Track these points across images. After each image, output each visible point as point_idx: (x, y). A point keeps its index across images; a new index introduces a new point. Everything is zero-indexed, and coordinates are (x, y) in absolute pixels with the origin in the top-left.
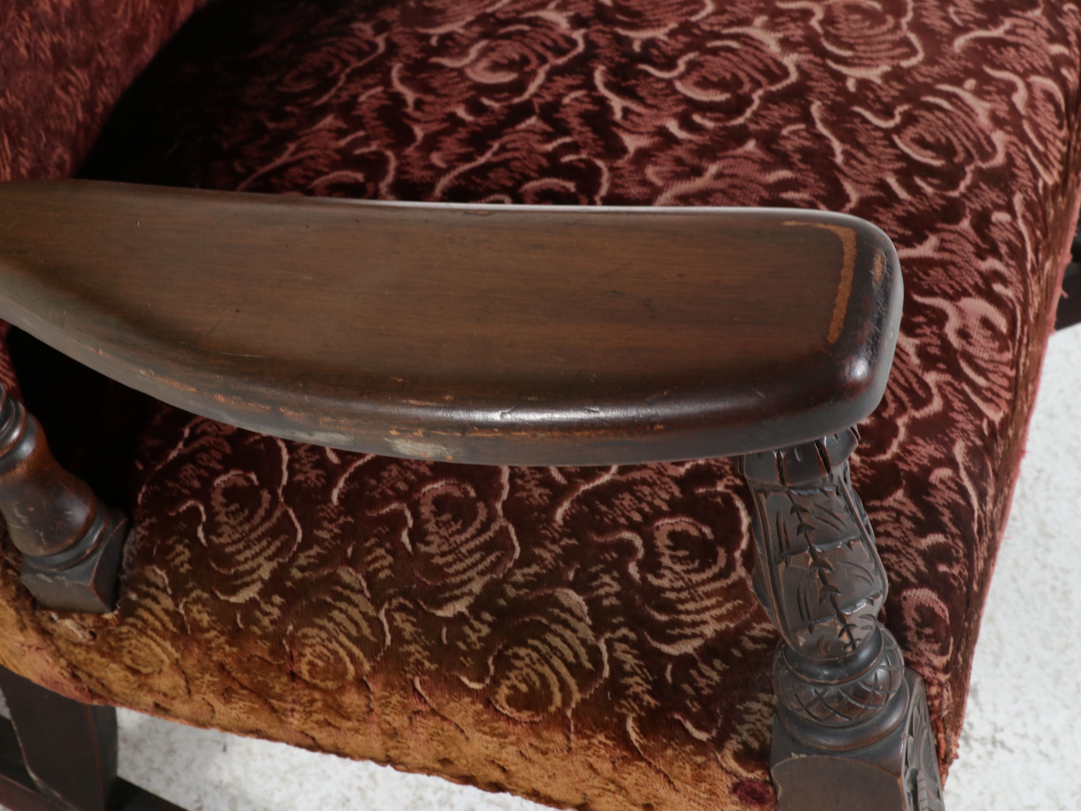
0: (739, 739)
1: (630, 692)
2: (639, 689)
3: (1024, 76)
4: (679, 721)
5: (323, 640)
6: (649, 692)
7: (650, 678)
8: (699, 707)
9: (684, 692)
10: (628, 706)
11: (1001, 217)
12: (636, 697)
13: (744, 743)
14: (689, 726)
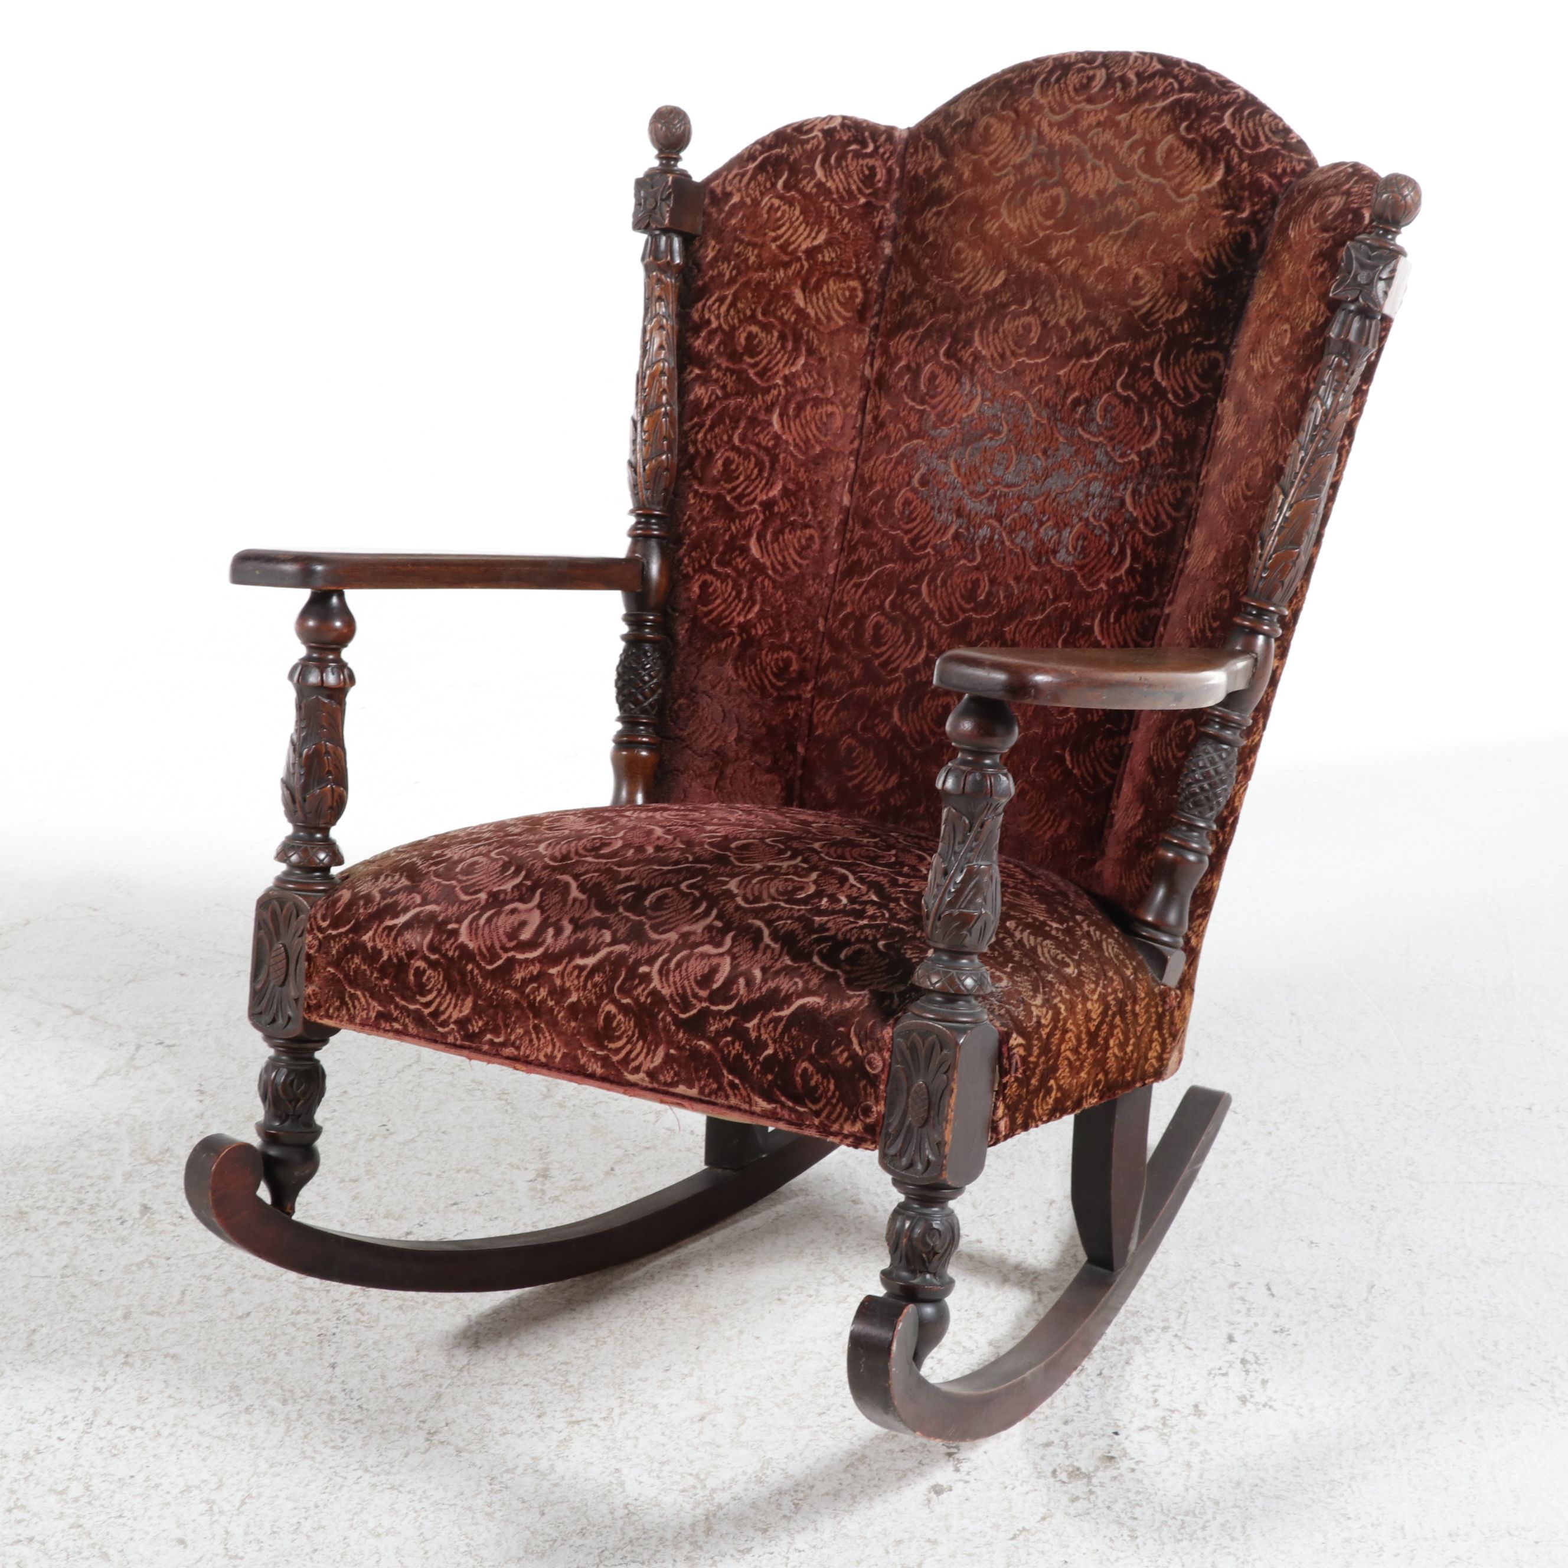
3: (729, 952)
11: (607, 936)
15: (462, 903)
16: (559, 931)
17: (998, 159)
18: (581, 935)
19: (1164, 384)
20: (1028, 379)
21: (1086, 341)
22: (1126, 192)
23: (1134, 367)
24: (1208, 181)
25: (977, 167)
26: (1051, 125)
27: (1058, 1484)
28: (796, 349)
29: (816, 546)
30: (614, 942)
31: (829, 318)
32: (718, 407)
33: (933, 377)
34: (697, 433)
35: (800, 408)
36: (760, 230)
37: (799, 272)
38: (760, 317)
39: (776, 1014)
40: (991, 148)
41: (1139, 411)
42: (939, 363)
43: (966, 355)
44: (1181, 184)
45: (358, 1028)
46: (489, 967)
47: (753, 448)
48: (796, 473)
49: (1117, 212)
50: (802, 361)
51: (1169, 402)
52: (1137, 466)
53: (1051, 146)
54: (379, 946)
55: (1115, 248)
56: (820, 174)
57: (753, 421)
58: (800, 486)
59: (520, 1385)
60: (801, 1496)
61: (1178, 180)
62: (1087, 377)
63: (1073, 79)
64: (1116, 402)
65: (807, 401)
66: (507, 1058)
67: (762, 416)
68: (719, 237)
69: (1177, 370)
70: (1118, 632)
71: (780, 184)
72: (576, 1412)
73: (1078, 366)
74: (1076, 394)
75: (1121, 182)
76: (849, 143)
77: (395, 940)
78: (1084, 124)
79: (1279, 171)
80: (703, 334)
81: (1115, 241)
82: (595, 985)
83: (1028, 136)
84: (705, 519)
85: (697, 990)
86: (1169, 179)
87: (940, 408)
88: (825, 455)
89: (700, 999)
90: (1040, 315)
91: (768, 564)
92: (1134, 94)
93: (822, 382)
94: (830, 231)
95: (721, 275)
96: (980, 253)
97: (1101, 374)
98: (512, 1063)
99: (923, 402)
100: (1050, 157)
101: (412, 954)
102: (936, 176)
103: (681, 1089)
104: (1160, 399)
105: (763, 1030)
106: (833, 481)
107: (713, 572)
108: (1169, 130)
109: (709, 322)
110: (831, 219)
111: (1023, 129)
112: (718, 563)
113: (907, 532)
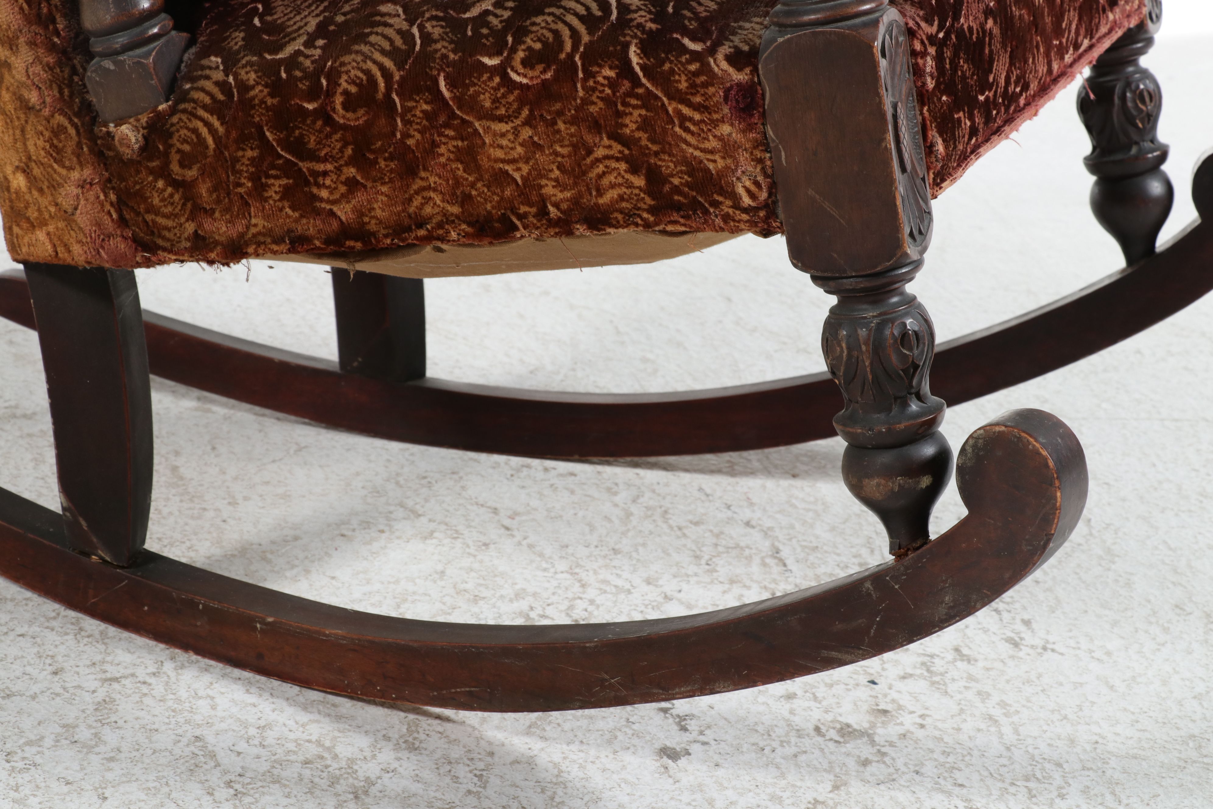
0: (731, 44)
1: (635, 23)
2: (642, 20)
4: (677, 39)
5: (358, 63)
6: (651, 20)
7: (653, 10)
8: (696, 25)
9: (684, 17)
10: (631, 33)
12: (640, 26)
13: (735, 47)
14: (686, 41)
27: (831, 745)
59: (12, 636)
60: (481, 765)
72: (107, 667)
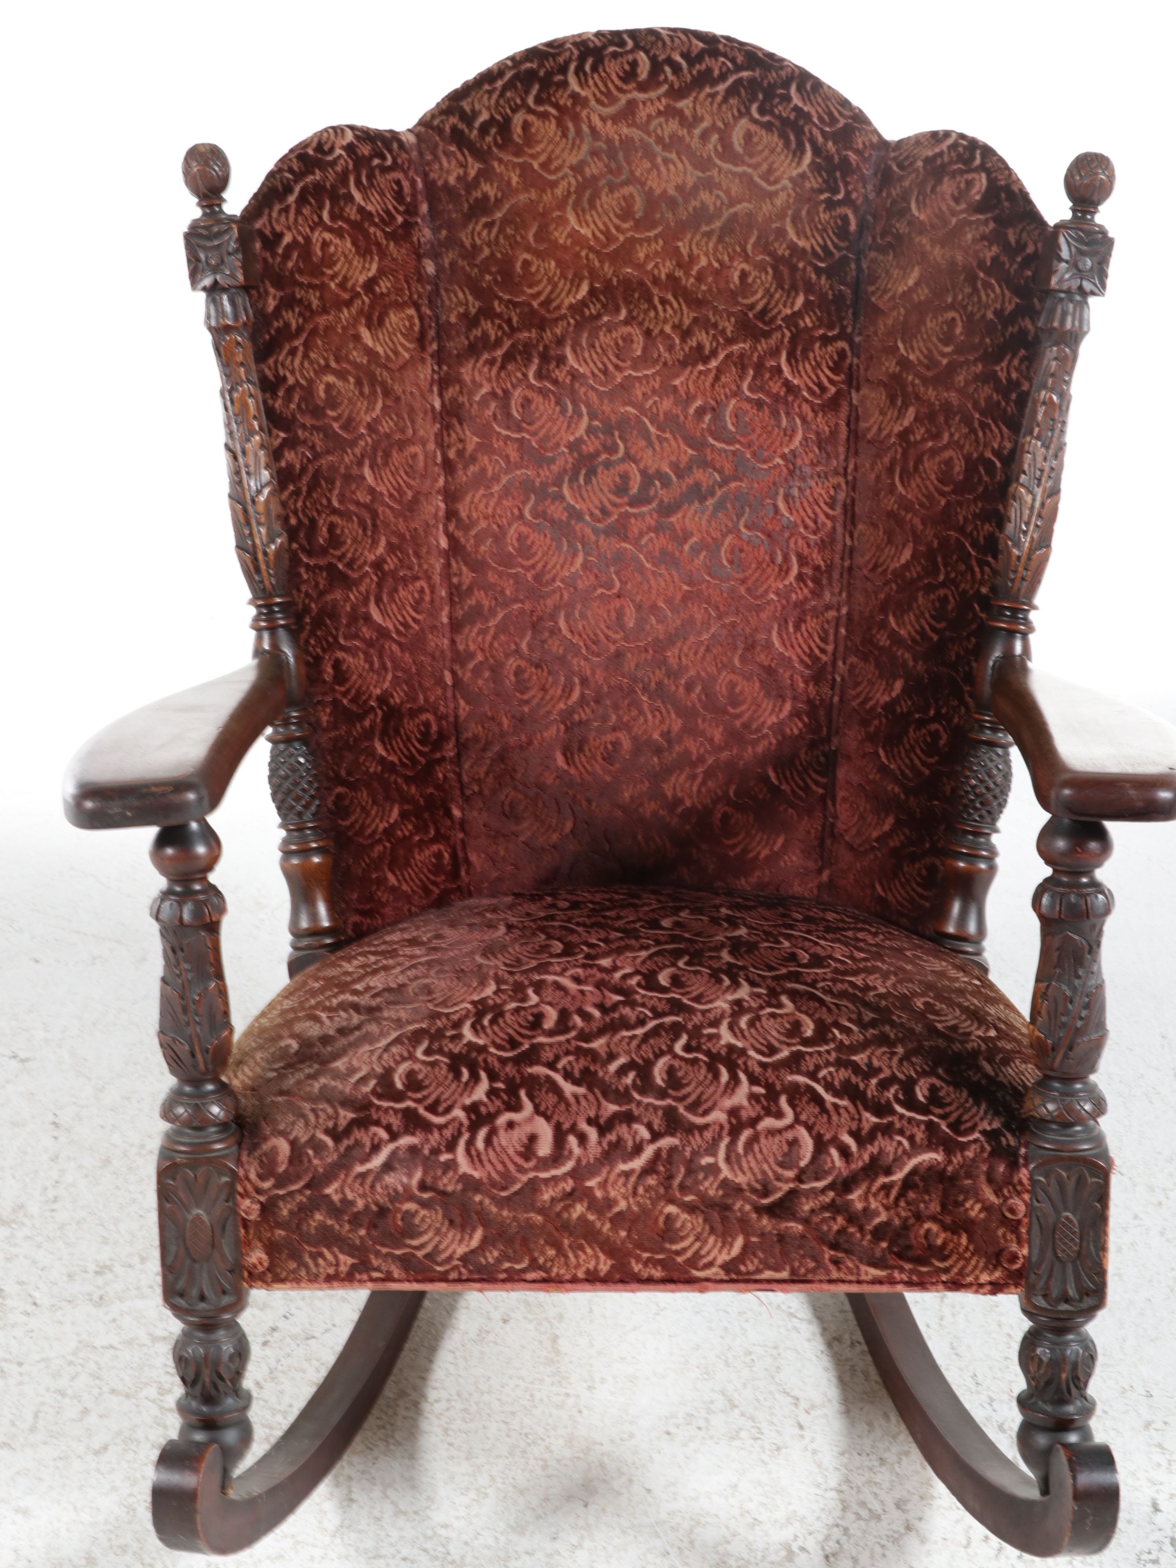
15: (441, 1128)
16: (582, 1139)
17: (550, 160)
18: (612, 1137)
19: (796, 382)
20: (639, 393)
21: (700, 347)
22: (709, 185)
23: (759, 367)
24: (799, 163)
25: (525, 169)
26: (603, 119)
28: (374, 393)
29: (427, 598)
30: (656, 1136)
31: (396, 353)
32: (311, 469)
33: (526, 402)
34: (296, 502)
35: (387, 455)
36: (316, 270)
37: (362, 310)
38: (333, 364)
39: (886, 1180)
40: (538, 149)
41: (775, 413)
42: (530, 387)
43: (560, 374)
44: (770, 171)
45: (324, 1285)
46: (504, 1194)
47: (352, 508)
48: (396, 525)
49: (704, 206)
50: (380, 405)
51: (806, 400)
52: (785, 470)
53: (609, 141)
54: (350, 1196)
55: (711, 245)
56: (357, 196)
57: (348, 478)
58: (402, 537)
61: (765, 167)
62: (708, 384)
63: (613, 68)
64: (746, 406)
65: (391, 446)
66: (534, 1281)
67: (355, 471)
68: (279, 283)
69: (807, 366)
70: (801, 641)
71: (325, 215)
73: (696, 373)
74: (699, 403)
75: (700, 174)
76: (371, 157)
77: (372, 1187)
78: (642, 114)
79: (861, 146)
80: (281, 393)
81: (709, 238)
82: (648, 1189)
83: (579, 132)
84: (322, 594)
85: (780, 1171)
86: (755, 167)
87: (541, 434)
88: (415, 500)
89: (787, 1181)
90: (641, 324)
91: (391, 627)
92: (689, 78)
93: (401, 424)
94: (381, 259)
95: (287, 325)
96: (553, 264)
97: (723, 379)
98: (543, 1285)
99: (520, 429)
100: (612, 153)
101: (395, 1197)
102: (475, 184)
103: (768, 1274)
104: (796, 397)
105: (872, 1200)
106: (428, 525)
107: (343, 648)
108: (741, 115)
109: (285, 378)
110: (378, 245)
111: (570, 125)
112: (346, 638)
113: (527, 569)
